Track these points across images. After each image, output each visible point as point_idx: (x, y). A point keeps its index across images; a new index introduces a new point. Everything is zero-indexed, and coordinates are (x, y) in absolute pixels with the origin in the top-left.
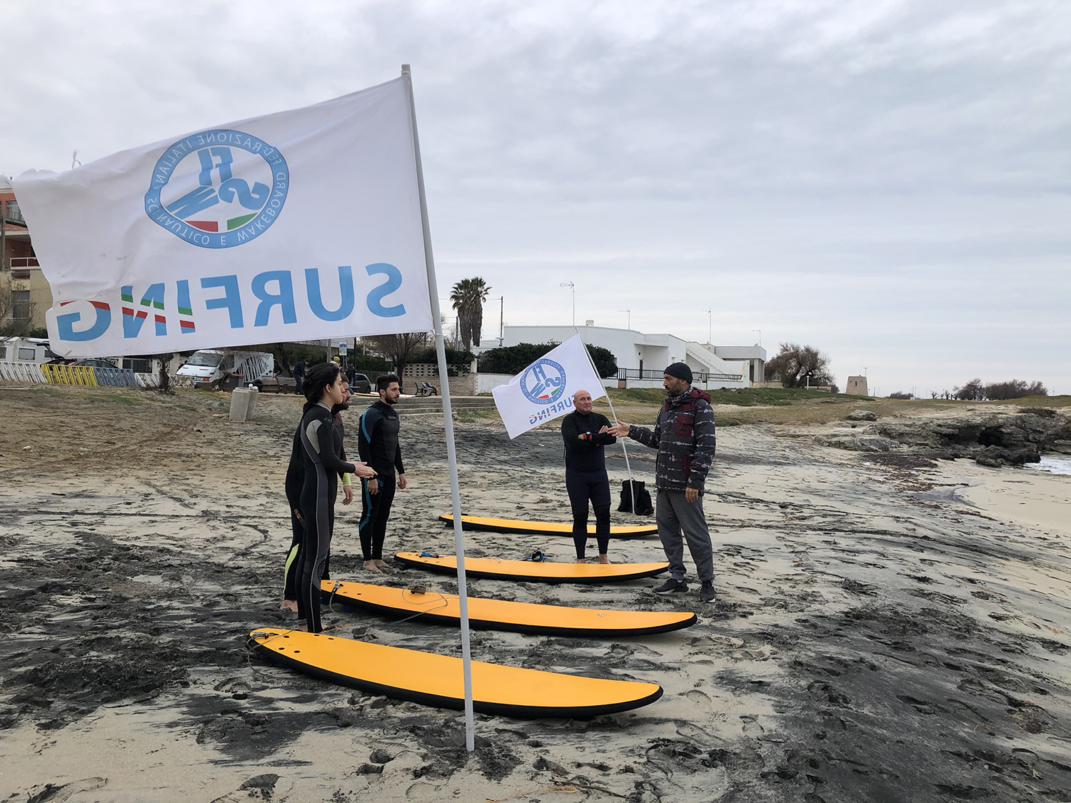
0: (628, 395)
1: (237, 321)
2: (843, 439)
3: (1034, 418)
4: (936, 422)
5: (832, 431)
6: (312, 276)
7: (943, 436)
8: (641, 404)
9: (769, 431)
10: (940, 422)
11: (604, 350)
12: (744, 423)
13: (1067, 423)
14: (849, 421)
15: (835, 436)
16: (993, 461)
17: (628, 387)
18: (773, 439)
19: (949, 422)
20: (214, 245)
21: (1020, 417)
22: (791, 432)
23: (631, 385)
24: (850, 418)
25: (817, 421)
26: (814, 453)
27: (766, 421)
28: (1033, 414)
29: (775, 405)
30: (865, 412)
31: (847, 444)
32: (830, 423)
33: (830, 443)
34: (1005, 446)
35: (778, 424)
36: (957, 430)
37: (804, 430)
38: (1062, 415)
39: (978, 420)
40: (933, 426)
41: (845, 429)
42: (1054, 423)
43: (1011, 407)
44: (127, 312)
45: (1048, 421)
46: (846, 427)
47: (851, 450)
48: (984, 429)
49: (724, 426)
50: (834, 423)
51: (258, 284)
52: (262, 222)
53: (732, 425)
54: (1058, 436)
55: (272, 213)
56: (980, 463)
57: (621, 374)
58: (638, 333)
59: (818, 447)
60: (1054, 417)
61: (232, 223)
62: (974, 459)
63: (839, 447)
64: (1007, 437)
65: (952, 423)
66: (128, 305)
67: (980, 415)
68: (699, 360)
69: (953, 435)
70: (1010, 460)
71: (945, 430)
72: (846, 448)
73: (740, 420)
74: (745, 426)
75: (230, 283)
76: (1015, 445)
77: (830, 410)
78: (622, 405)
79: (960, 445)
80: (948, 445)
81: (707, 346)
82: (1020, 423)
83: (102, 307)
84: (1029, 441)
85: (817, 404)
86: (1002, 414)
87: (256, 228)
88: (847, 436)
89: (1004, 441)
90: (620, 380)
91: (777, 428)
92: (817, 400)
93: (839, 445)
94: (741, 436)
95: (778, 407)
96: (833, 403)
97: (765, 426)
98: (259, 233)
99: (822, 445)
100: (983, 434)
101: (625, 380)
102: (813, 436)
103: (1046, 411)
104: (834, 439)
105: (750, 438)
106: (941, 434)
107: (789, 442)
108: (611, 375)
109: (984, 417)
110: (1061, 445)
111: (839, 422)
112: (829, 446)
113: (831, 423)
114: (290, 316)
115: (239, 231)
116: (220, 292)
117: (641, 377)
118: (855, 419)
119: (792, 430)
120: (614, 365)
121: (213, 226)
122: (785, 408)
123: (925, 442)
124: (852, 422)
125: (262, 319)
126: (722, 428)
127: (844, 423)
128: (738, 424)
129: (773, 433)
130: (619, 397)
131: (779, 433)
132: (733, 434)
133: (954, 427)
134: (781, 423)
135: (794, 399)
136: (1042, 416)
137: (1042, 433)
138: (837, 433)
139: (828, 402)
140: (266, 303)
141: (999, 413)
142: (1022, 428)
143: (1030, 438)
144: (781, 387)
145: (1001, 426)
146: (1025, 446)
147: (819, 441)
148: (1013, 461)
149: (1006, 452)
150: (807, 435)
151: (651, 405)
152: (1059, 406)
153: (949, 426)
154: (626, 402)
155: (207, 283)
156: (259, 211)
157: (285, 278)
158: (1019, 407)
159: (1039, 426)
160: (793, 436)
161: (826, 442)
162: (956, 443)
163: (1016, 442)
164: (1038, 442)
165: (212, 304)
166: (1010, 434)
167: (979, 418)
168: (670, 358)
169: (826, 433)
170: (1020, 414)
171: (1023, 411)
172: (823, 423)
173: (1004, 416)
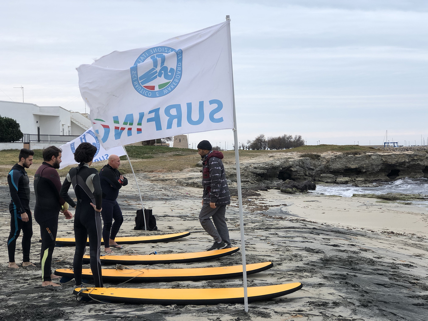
2: (195, 180)
3: (308, 161)
4: (253, 166)
5: (188, 175)
7: (258, 175)
9: (145, 178)
10: (256, 166)
11: (11, 120)
12: (128, 173)
13: (327, 163)
14: (197, 168)
15: (190, 178)
16: (290, 190)
18: (149, 183)
19: (261, 165)
21: (301, 160)
22: (161, 177)
23: (34, 147)
24: (198, 165)
25: (177, 169)
26: (180, 191)
27: (142, 170)
28: (308, 158)
29: (143, 158)
31: (198, 184)
33: (188, 184)
34: (295, 180)
35: (150, 172)
36: (266, 171)
37: (169, 176)
38: (324, 158)
39: (278, 163)
40: (251, 169)
41: (196, 174)
42: (320, 163)
43: (295, 153)
45: (317, 163)
46: (197, 172)
48: (281, 169)
50: (188, 169)
54: (322, 171)
56: (283, 192)
57: (25, 139)
58: (35, 105)
59: (180, 187)
60: (319, 159)
62: (279, 189)
63: (194, 186)
64: (294, 173)
65: (263, 166)
67: (278, 160)
68: (79, 125)
69: (263, 174)
70: (299, 189)
71: (259, 171)
73: (125, 171)
77: (182, 160)
79: (268, 180)
80: (261, 181)
82: (301, 164)
85: (170, 156)
86: (291, 158)
88: (198, 178)
89: (293, 177)
90: (25, 143)
91: (151, 175)
92: (170, 154)
95: (145, 160)
96: (181, 155)
97: (142, 174)
99: (183, 185)
100: (281, 172)
101: (29, 143)
102: (176, 179)
103: (315, 155)
104: (190, 181)
106: (257, 174)
107: (160, 185)
108: (18, 139)
109: (281, 161)
110: (324, 177)
111: (191, 169)
112: (187, 186)
113: (186, 170)
117: (39, 141)
119: (162, 176)
120: (20, 131)
122: (151, 160)
123: (247, 180)
127: (195, 169)
129: (149, 179)
131: (153, 178)
133: (264, 168)
134: (152, 172)
135: (154, 154)
136: (313, 158)
137: (313, 170)
138: (191, 176)
139: (178, 155)
141: (289, 158)
142: (302, 167)
143: (307, 174)
145: (291, 167)
146: (305, 179)
147: (180, 183)
148: (301, 189)
149: (296, 183)
150: (172, 179)
152: (322, 152)
153: (261, 168)
158: (299, 153)
159: (311, 165)
160: (163, 180)
161: (185, 183)
162: (265, 179)
163: (299, 177)
164: (312, 176)
166: (296, 171)
167: (278, 162)
168: (61, 125)
169: (184, 177)
170: (301, 158)
171: (302, 156)
172: (181, 170)
173: (292, 160)
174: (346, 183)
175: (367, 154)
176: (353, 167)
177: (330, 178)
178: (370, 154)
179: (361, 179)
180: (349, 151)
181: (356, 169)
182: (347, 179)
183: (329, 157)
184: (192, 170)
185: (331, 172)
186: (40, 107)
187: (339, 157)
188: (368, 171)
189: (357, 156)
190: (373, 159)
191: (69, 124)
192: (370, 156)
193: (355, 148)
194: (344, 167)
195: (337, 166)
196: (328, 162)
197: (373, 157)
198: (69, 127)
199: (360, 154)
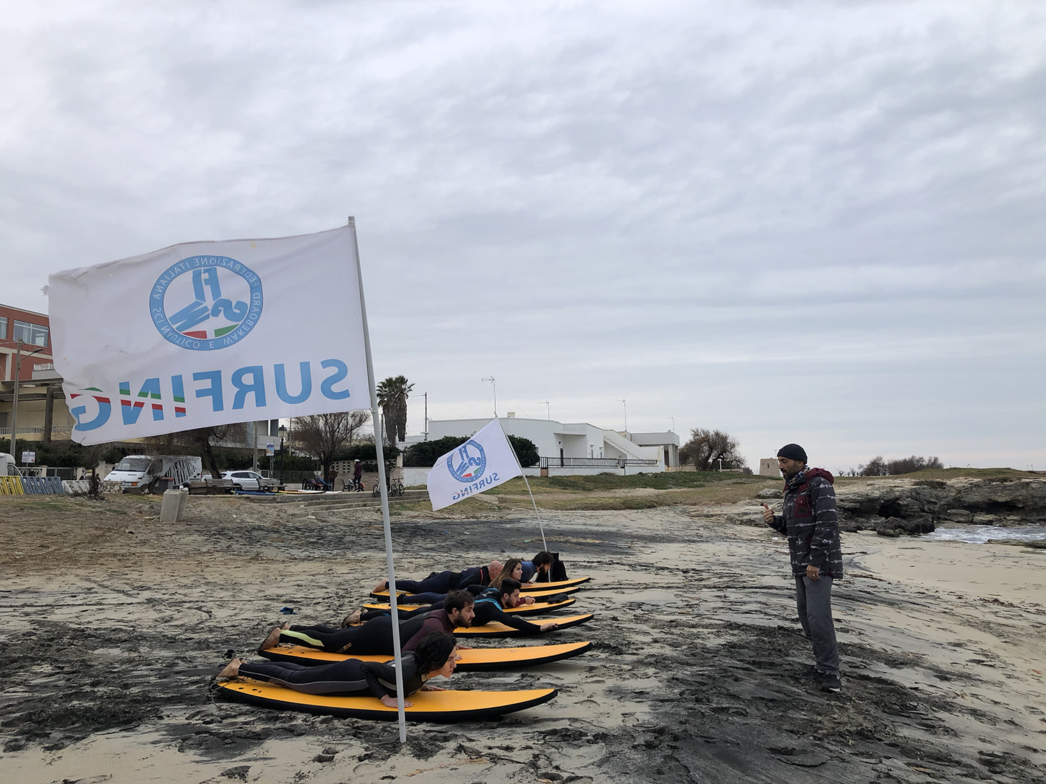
0: (551, 483)
1: (218, 406)
2: (754, 517)
3: (927, 490)
5: (742, 510)
6: (279, 370)
7: (846, 510)
8: (562, 491)
9: (684, 512)
10: (843, 497)
11: (526, 440)
12: (661, 506)
13: (957, 494)
14: (758, 500)
15: (746, 514)
16: (892, 532)
17: (550, 476)
18: (688, 519)
19: (851, 496)
20: (204, 347)
21: (914, 489)
22: (705, 512)
23: (553, 473)
24: (759, 497)
25: (728, 501)
26: (726, 531)
27: (681, 502)
28: (926, 486)
29: (689, 487)
30: (773, 491)
31: (758, 522)
32: (740, 502)
33: (742, 521)
34: (904, 517)
35: (692, 504)
36: (859, 504)
37: (717, 510)
38: (952, 486)
39: (877, 494)
41: (755, 507)
42: (945, 494)
43: (906, 480)
44: (125, 403)
45: (940, 493)
46: (756, 505)
47: (762, 527)
48: (883, 502)
49: (642, 508)
50: (744, 502)
51: (237, 378)
52: (243, 331)
53: (649, 507)
54: (950, 506)
55: (250, 323)
56: (881, 534)
57: (542, 463)
58: (557, 422)
59: (731, 525)
60: (945, 488)
61: (218, 332)
62: (875, 530)
63: (750, 525)
64: (904, 508)
65: (853, 498)
66: (125, 398)
67: (878, 489)
68: (613, 445)
69: (855, 508)
70: (908, 530)
71: (847, 505)
72: (756, 525)
73: (656, 503)
74: (661, 508)
75: (216, 376)
76: (913, 516)
77: (740, 490)
78: (545, 492)
79: (862, 518)
80: (851, 518)
81: (624, 434)
82: (915, 495)
83: (103, 401)
84: (924, 511)
85: (729, 485)
86: (898, 487)
87: (238, 335)
88: (757, 513)
89: (902, 513)
90: (542, 468)
91: (692, 508)
92: (729, 481)
93: (750, 523)
94: (658, 517)
95: (692, 489)
96: (743, 483)
97: (680, 507)
98: (240, 338)
99: (735, 524)
100: (882, 506)
101: (547, 468)
102: (726, 515)
103: (938, 483)
104: (746, 518)
105: (667, 519)
106: (845, 508)
107: (703, 521)
108: (533, 464)
109: (882, 491)
110: (954, 514)
111: (749, 501)
112: (741, 524)
113: (742, 502)
114: (261, 401)
115: (224, 338)
116: (207, 384)
117: (562, 465)
118: (764, 497)
119: (706, 510)
120: (536, 454)
121: (203, 334)
122: (699, 489)
124: (761, 500)
125: (239, 403)
126: (640, 511)
127: (753, 501)
128: (655, 507)
129: (688, 514)
130: (542, 485)
131: (694, 513)
132: (650, 516)
133: (855, 501)
134: (695, 504)
135: (707, 481)
136: (934, 487)
137: (935, 503)
138: (747, 511)
139: (740, 483)
140: (243, 390)
141: (895, 487)
142: (917, 499)
143: (926, 509)
144: (695, 471)
145: (898, 499)
146: (921, 516)
147: (731, 520)
148: (910, 531)
149: (904, 522)
150: (720, 515)
151: (573, 492)
152: (949, 478)
153: (851, 501)
154: (548, 489)
155: (198, 376)
156: (240, 323)
157: (257, 372)
158: (913, 480)
159: (932, 498)
160: (707, 516)
161: (738, 520)
162: (858, 516)
163: (912, 513)
164: (933, 512)
165: (200, 393)
166: (907, 505)
167: (877, 492)
168: (589, 447)
169: (736, 511)
170: (914, 487)
171: (916, 484)
172: (734, 503)
173: (900, 489)
174: (990, 523)
175: (1024, 480)
176: (1001, 500)
177: (962, 515)
178: (1028, 480)
179: (1016, 518)
180: (994, 477)
181: (1007, 502)
182: (990, 517)
183: (961, 485)
184: (749, 503)
185: (965, 508)
186: (564, 425)
187: (977, 485)
188: (1027, 506)
189: (1006, 483)
190: (1033, 489)
191: (602, 445)
192: (1028, 484)
193: (1004, 473)
194: (986, 500)
195: (975, 497)
196: (960, 492)
197: (1033, 486)
198: (601, 448)
199: (1011, 481)
